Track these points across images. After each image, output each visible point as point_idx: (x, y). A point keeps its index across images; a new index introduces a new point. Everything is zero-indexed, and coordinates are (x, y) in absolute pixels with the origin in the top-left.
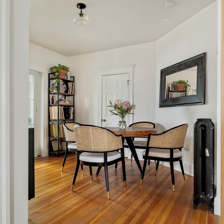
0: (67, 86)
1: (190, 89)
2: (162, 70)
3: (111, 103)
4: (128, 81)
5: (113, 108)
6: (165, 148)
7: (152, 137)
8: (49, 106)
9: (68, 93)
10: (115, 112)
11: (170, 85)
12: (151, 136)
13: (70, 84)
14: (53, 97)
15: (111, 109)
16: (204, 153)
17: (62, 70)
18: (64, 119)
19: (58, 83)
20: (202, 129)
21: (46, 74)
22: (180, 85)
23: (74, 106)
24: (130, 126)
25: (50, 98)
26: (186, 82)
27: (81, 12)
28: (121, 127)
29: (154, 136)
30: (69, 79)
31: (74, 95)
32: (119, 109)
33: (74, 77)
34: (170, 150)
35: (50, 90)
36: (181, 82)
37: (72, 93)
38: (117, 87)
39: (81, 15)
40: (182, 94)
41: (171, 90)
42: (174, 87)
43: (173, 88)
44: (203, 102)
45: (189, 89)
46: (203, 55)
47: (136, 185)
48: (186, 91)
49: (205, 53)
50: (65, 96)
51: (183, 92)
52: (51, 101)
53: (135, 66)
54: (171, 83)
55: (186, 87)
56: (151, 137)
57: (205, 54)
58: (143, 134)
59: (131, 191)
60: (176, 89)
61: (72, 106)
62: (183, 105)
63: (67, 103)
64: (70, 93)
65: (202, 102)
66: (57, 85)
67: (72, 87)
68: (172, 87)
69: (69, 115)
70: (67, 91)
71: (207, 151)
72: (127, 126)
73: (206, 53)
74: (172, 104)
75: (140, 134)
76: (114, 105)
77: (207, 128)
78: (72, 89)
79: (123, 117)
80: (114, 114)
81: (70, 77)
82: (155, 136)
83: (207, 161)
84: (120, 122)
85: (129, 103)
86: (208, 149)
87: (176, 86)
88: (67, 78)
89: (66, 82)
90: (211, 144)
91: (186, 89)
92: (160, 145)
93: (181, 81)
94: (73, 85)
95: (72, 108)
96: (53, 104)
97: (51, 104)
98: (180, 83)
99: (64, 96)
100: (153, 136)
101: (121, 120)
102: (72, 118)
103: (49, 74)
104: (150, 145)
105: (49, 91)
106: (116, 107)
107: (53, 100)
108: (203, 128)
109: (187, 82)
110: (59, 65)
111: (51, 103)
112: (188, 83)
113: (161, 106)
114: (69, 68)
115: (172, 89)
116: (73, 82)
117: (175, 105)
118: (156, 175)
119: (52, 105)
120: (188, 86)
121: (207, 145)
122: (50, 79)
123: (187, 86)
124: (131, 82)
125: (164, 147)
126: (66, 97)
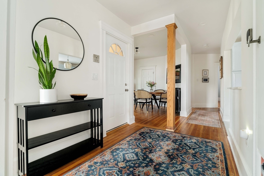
3: (147, 82)
10: (149, 86)
16: (177, 98)
24: (154, 91)
28: (151, 91)
32: (150, 84)
57: (181, 64)
71: (178, 97)
72: (153, 91)
75: (158, 93)
76: (148, 83)
79: (152, 87)
80: (148, 86)
83: (178, 100)
84: (151, 89)
85: (154, 82)
90: (179, 96)
101: (151, 88)
106: (149, 84)
121: (178, 95)
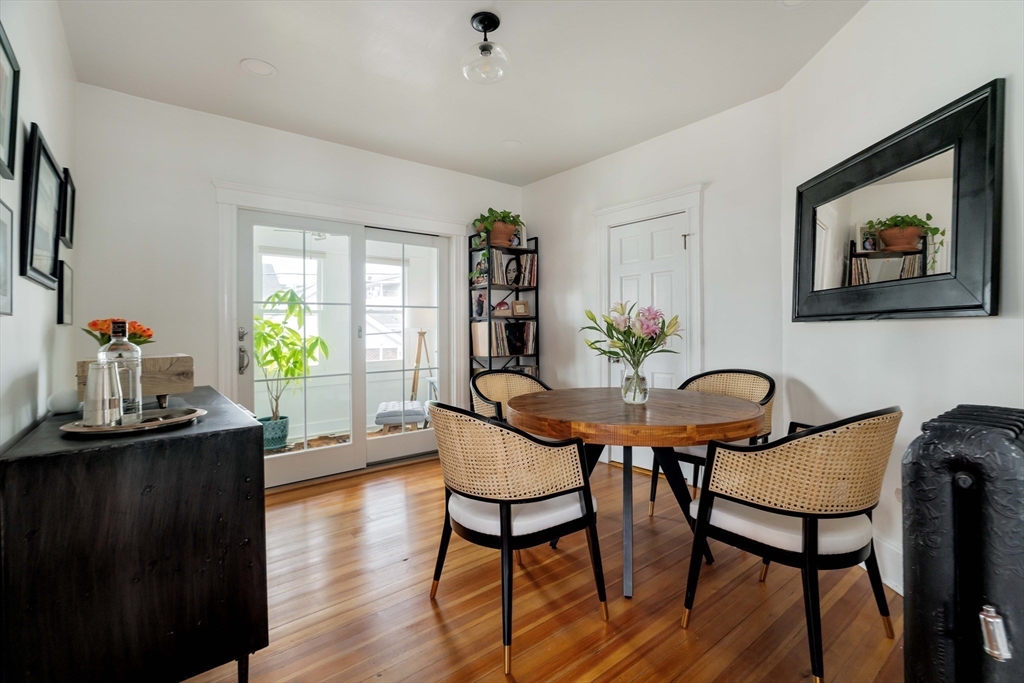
0: (519, 266)
1: (942, 243)
2: (801, 186)
4: (685, 236)
5: (603, 334)
6: (778, 507)
7: (721, 456)
8: (471, 321)
9: (521, 284)
11: (855, 236)
12: (718, 450)
13: (525, 260)
14: (481, 296)
15: (594, 336)
17: (499, 225)
18: (508, 354)
19: (490, 260)
20: (954, 483)
21: (462, 238)
22: (896, 231)
23: (536, 318)
25: (474, 301)
26: (924, 219)
27: (486, 39)
29: (728, 451)
30: (524, 245)
31: (536, 289)
33: (536, 239)
34: (800, 520)
35: (474, 279)
36: (899, 223)
37: (530, 283)
38: (652, 258)
39: (486, 49)
40: (907, 262)
41: (859, 249)
42: (874, 239)
43: (868, 245)
44: (988, 307)
45: (937, 246)
46: (987, 93)
47: (664, 627)
48: (923, 252)
49: (995, 81)
50: (517, 291)
51: (909, 257)
52: (475, 308)
53: (705, 185)
54: (862, 229)
55: (924, 238)
56: (717, 454)
58: (688, 439)
59: (631, 655)
60: (882, 246)
61: (531, 319)
62: (885, 316)
63: (520, 310)
64: (526, 284)
65: (980, 307)
66: (487, 265)
67: (532, 265)
68: (864, 242)
69: (524, 344)
70: (517, 280)
73: (1003, 81)
74: (842, 310)
77: (989, 486)
78: (531, 273)
81: (528, 240)
82: (733, 452)
86: (999, 613)
87: (880, 236)
88: (519, 244)
89: (517, 253)
91: (925, 244)
92: (756, 494)
93: (902, 218)
94: (532, 261)
95: (532, 326)
96: (480, 315)
97: (474, 315)
98: (896, 225)
99: (514, 293)
100: (726, 454)
102: (530, 350)
103: (470, 238)
104: (715, 484)
105: (471, 283)
107: (480, 304)
108: (965, 480)
109: (929, 217)
110: (491, 210)
111: (475, 311)
112: (932, 224)
113: (798, 317)
114: (518, 216)
115: (864, 248)
116: (535, 251)
117: (852, 316)
118: (762, 581)
119: (479, 318)
120: (934, 234)
122: (472, 251)
123: (930, 234)
124: (693, 241)
125: (772, 506)
126: (521, 294)
